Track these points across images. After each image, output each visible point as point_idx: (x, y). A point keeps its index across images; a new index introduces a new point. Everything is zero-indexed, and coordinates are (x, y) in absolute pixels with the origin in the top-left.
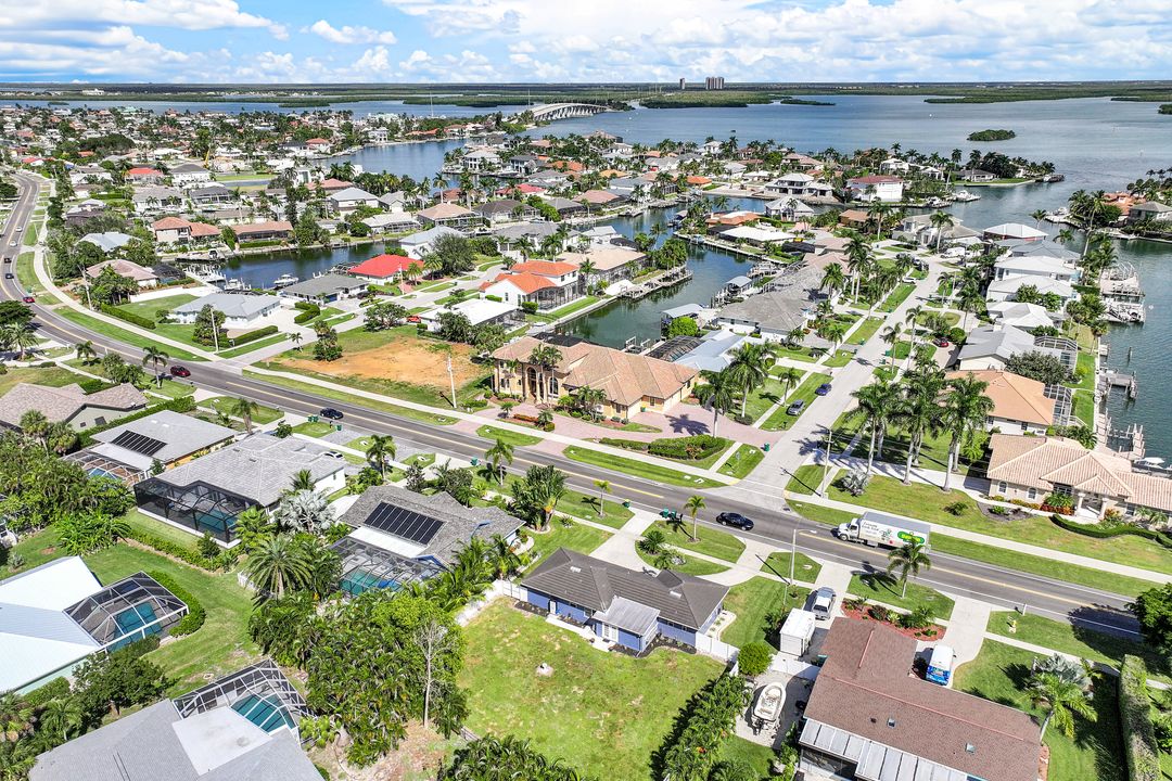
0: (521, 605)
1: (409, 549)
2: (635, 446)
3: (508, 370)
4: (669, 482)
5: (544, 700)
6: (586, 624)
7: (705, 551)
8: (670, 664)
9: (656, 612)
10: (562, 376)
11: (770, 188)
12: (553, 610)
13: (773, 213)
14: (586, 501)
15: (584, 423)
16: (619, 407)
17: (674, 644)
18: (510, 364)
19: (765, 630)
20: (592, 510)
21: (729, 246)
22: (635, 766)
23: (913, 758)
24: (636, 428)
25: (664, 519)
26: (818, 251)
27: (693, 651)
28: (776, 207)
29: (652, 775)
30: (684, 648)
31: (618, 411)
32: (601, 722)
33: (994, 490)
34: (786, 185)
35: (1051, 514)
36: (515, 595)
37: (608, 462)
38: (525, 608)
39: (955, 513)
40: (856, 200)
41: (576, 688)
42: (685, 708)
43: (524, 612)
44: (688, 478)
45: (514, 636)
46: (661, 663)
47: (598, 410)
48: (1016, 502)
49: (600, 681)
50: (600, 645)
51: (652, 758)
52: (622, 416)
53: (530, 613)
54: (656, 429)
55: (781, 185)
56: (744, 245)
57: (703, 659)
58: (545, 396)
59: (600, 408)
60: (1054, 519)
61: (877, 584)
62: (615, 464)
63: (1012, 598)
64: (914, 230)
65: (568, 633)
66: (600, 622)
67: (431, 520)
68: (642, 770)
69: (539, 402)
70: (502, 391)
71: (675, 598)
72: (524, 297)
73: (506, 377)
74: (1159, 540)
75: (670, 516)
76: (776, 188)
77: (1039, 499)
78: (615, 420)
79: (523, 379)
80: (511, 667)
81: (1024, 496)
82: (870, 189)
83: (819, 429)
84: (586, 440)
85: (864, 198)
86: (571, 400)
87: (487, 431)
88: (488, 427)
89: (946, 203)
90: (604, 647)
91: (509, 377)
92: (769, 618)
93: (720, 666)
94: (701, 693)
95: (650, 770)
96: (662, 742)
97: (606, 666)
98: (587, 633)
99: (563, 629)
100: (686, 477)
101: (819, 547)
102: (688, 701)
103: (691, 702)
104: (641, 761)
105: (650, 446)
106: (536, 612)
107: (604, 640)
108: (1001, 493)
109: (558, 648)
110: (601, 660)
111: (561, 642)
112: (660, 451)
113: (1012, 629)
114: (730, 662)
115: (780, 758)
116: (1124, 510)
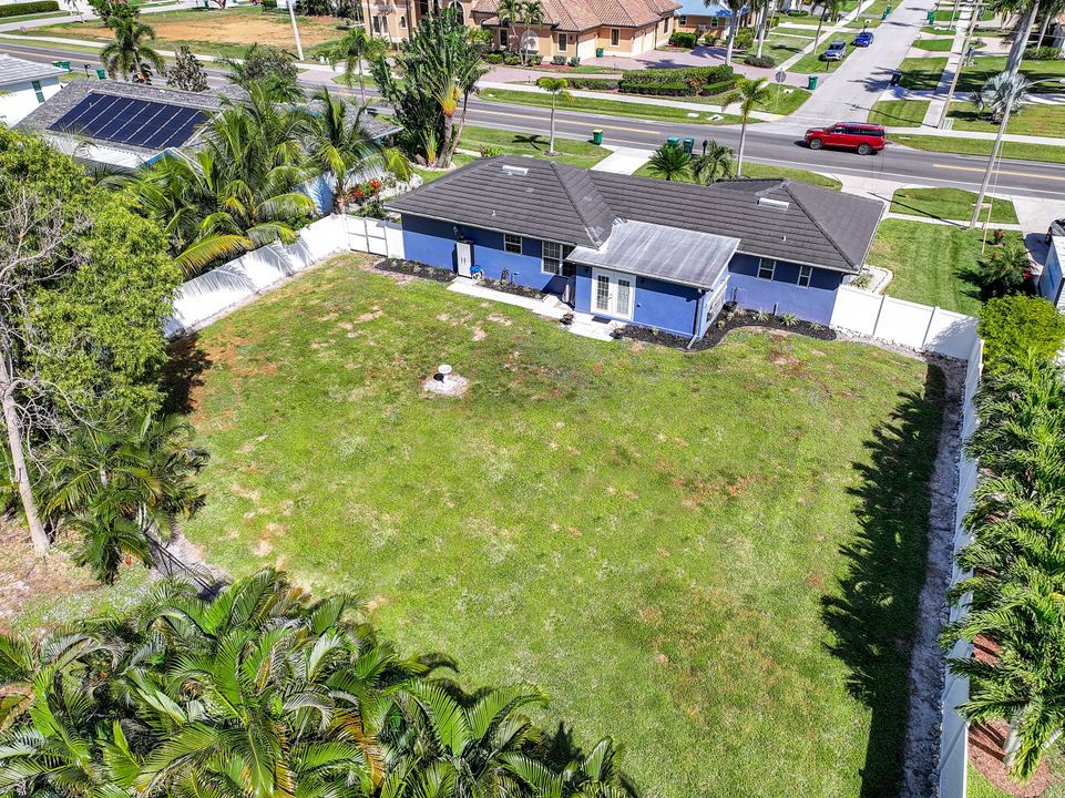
0: (388, 265)
2: (596, 84)
6: (548, 290)
8: (781, 361)
9: (728, 246)
12: (465, 268)
14: (521, 139)
16: (565, 38)
17: (776, 321)
20: (531, 150)
22: (778, 655)
27: (827, 334)
29: (853, 689)
30: (803, 327)
31: (563, 47)
36: (377, 247)
38: (399, 270)
42: (870, 463)
43: (394, 275)
45: (367, 317)
46: (756, 359)
51: (832, 621)
52: (569, 54)
53: (411, 278)
59: (532, 43)
65: (505, 308)
66: (587, 271)
68: (810, 670)
71: (775, 211)
73: (382, 11)
79: (408, 13)
80: (349, 381)
83: (881, 71)
84: (513, 82)
90: (602, 333)
91: (385, 9)
92: (968, 277)
93: (908, 364)
94: (898, 423)
95: (840, 672)
96: (844, 568)
97: (609, 371)
98: (551, 307)
99: (491, 302)
100: (690, 115)
101: (981, 179)
102: (868, 444)
103: (881, 448)
104: (795, 633)
105: (622, 82)
106: (423, 274)
107: (598, 320)
109: (479, 336)
110: (595, 359)
111: (487, 325)
112: (640, 85)
114: (932, 356)
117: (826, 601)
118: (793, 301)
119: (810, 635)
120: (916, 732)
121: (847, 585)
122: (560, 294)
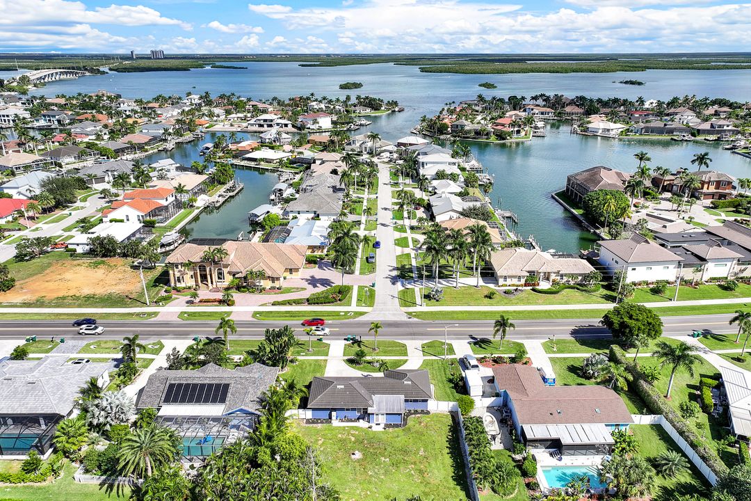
0: (308, 421)
1: (216, 410)
2: (297, 302)
3: (182, 270)
4: (334, 319)
5: (370, 473)
6: (358, 419)
7: (386, 354)
8: (422, 424)
9: (402, 397)
10: (226, 266)
11: (252, 125)
12: (334, 418)
13: (267, 140)
15: (252, 295)
16: (273, 279)
17: (416, 412)
18: (183, 265)
19: (452, 388)
20: (300, 349)
21: (252, 164)
22: (449, 488)
24: (289, 290)
25: (349, 342)
26: (318, 162)
27: (428, 413)
28: (268, 136)
29: (461, 490)
30: (423, 412)
31: (273, 282)
32: (412, 472)
33: (501, 281)
34: (262, 122)
35: (531, 288)
37: (286, 316)
38: (313, 422)
39: (490, 298)
40: (307, 128)
41: (383, 459)
42: (449, 446)
43: (315, 425)
44: (343, 314)
45: (320, 442)
46: (417, 425)
47: (258, 284)
48: (513, 285)
49: (393, 449)
50: (375, 428)
51: (454, 480)
52: (277, 284)
53: (320, 425)
54: (302, 288)
55: (259, 122)
56: (262, 163)
57: (437, 415)
58: (214, 283)
59: (260, 282)
60: (533, 290)
61: (483, 346)
62: (291, 316)
63: (544, 334)
64: (358, 145)
65: (352, 428)
66: (373, 414)
68: (454, 489)
69: (211, 288)
70: (178, 285)
72: (142, 216)
73: (181, 274)
74: (578, 289)
75: (351, 339)
76: (256, 124)
77: (523, 281)
78: (272, 288)
79: (195, 274)
80: (335, 462)
81: (515, 281)
82: (315, 122)
83: (391, 268)
84: (262, 305)
85: (312, 127)
86: (237, 281)
87: (186, 315)
88: (185, 313)
89: (357, 127)
90: (380, 428)
91: (183, 274)
92: (450, 381)
93: (447, 416)
94: (450, 434)
95: (459, 487)
96: (452, 469)
97: (389, 439)
98: (362, 424)
99: (348, 427)
100: (342, 314)
101: (442, 334)
102: (447, 441)
103: (449, 441)
104: (450, 484)
105: (308, 300)
106: (322, 422)
107: (377, 424)
108: (505, 283)
109: (353, 439)
110: (384, 437)
111: (352, 435)
112: (316, 301)
113: (555, 349)
114: (451, 412)
115: (514, 452)
116: (559, 278)
117: (452, 477)
118: (419, 406)
119: (452, 483)
120: (471, 492)
121: (454, 472)
122: (363, 419)
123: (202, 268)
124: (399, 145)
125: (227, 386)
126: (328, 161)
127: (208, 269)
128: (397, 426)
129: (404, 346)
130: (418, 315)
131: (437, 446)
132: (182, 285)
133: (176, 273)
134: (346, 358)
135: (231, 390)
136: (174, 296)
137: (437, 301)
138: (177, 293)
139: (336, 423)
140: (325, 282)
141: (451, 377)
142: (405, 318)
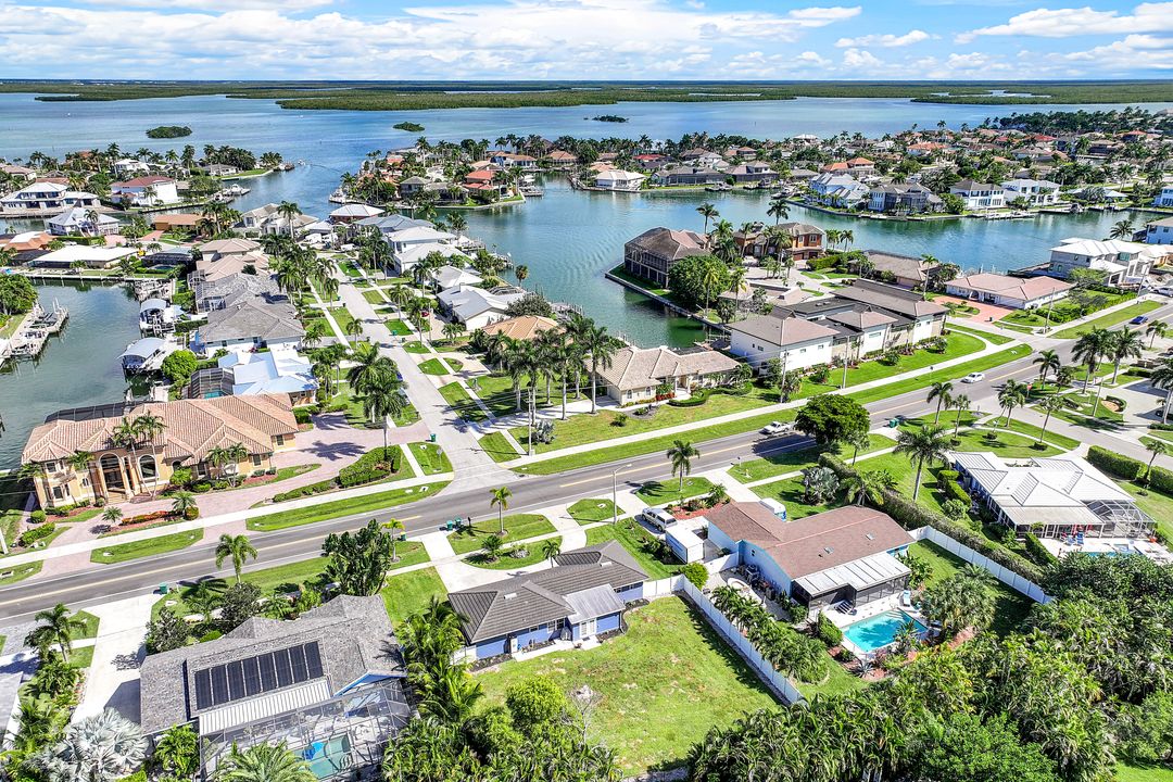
0: (474, 667)
1: (312, 692)
2: (319, 488)
3: (64, 471)
4: (400, 503)
5: (623, 713)
6: (551, 639)
7: (522, 536)
8: (649, 621)
9: (610, 587)
10: (159, 449)
11: (12, 204)
12: (514, 649)
13: (68, 230)
15: (221, 494)
16: (256, 458)
17: (630, 606)
18: (64, 461)
19: (653, 559)
22: (744, 696)
23: (858, 562)
24: (289, 473)
25: (450, 532)
26: (207, 258)
28: (70, 222)
29: (760, 692)
30: (638, 603)
31: (259, 463)
32: (681, 690)
33: (624, 400)
34: (34, 199)
35: (667, 401)
37: (311, 516)
38: (482, 666)
39: (620, 425)
40: (134, 205)
41: (626, 686)
42: (704, 639)
44: (411, 491)
47: (229, 472)
48: (642, 402)
49: (632, 667)
50: (586, 646)
51: (742, 682)
52: (265, 466)
53: (496, 666)
54: (312, 465)
55: (26, 199)
56: (81, 269)
57: (660, 602)
58: (137, 486)
59: (232, 468)
60: (671, 403)
61: (653, 492)
62: (321, 514)
63: (721, 459)
64: (257, 225)
65: (551, 655)
66: (577, 625)
67: (296, 651)
68: (751, 695)
69: (131, 496)
70: (58, 503)
71: (608, 567)
73: (62, 481)
74: (726, 393)
75: (454, 526)
76: (20, 203)
77: (653, 394)
78: (256, 475)
79: (94, 476)
81: (643, 396)
82: (149, 192)
83: (443, 409)
84: (253, 506)
85: (142, 202)
86: (186, 473)
87: (106, 554)
88: (103, 550)
89: (229, 199)
90: (593, 644)
91: (66, 479)
92: (644, 550)
93: (673, 599)
94: (695, 622)
96: (730, 669)
97: (617, 655)
98: (561, 645)
99: (543, 656)
100: (408, 492)
101: (585, 488)
102: (698, 633)
103: (701, 632)
104: (741, 690)
105: (338, 481)
106: (497, 662)
107: (584, 640)
108: (630, 400)
109: (563, 671)
110: (606, 654)
111: (558, 666)
112: (354, 480)
113: (748, 476)
114: (675, 592)
115: (793, 621)
116: (697, 381)
117: (737, 679)
119: (744, 689)
120: (775, 691)
121: (736, 672)
122: (559, 637)
123: (109, 462)
124: (334, 220)
125: (313, 648)
126: (227, 254)
127: (121, 462)
128: (615, 633)
129: (542, 518)
130: (531, 469)
131: (690, 644)
132: (68, 501)
133: (50, 480)
134: (463, 556)
135: (324, 652)
136: (57, 526)
137: (547, 443)
138: (60, 519)
139: (519, 656)
140: (348, 449)
141: (642, 545)
142: (514, 479)
